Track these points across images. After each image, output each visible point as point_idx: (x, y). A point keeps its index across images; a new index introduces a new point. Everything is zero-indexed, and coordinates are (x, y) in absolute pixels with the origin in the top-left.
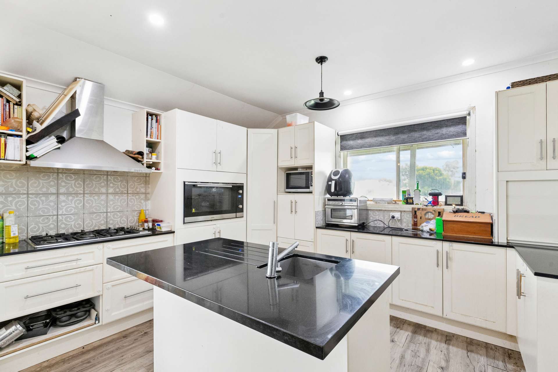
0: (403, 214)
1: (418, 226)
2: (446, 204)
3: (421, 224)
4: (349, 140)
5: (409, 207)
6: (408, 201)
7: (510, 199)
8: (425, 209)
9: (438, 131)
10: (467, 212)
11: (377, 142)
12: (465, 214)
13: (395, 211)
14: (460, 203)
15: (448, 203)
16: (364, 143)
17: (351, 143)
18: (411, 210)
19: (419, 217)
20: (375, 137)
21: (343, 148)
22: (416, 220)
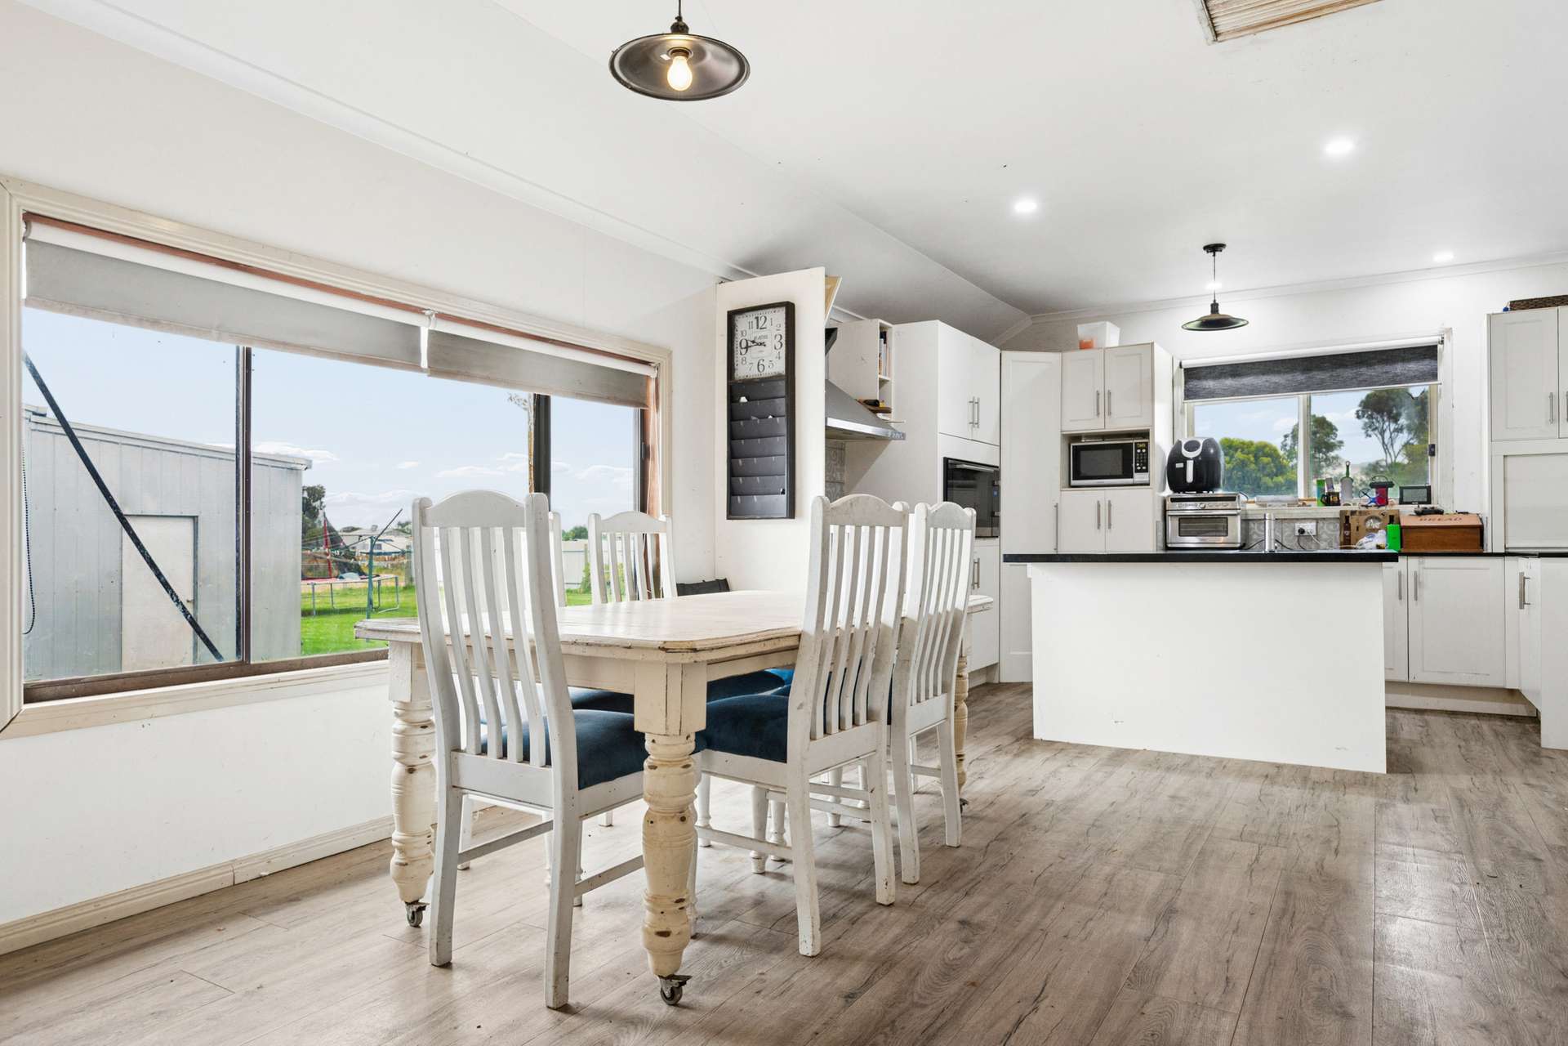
0: (1321, 524)
1: (1352, 542)
2: (1402, 502)
3: (1357, 540)
4: (1205, 378)
5: (1334, 510)
6: (1329, 500)
7: (1509, 485)
8: (1366, 513)
9: (1387, 368)
10: (1440, 512)
11: (1267, 384)
12: (1439, 516)
13: (1305, 519)
14: (1426, 500)
15: (1405, 500)
16: (1239, 386)
17: (1210, 384)
18: (1339, 516)
19: (1353, 527)
20: (1263, 374)
21: (1190, 394)
22: (1347, 533)
